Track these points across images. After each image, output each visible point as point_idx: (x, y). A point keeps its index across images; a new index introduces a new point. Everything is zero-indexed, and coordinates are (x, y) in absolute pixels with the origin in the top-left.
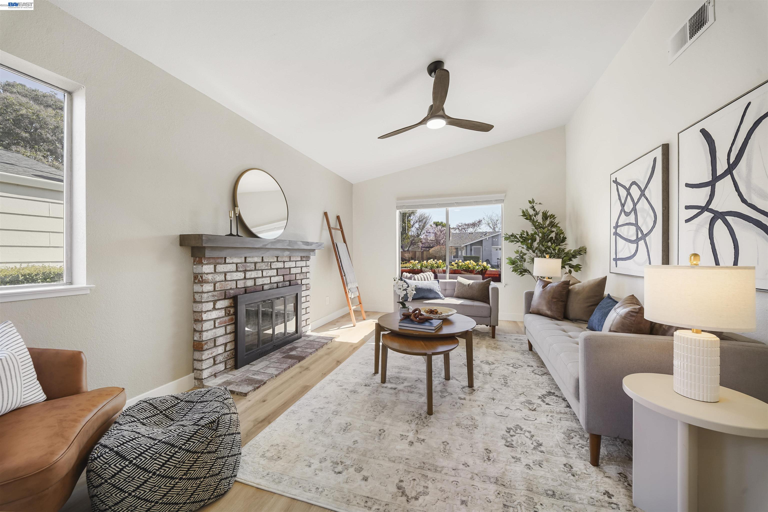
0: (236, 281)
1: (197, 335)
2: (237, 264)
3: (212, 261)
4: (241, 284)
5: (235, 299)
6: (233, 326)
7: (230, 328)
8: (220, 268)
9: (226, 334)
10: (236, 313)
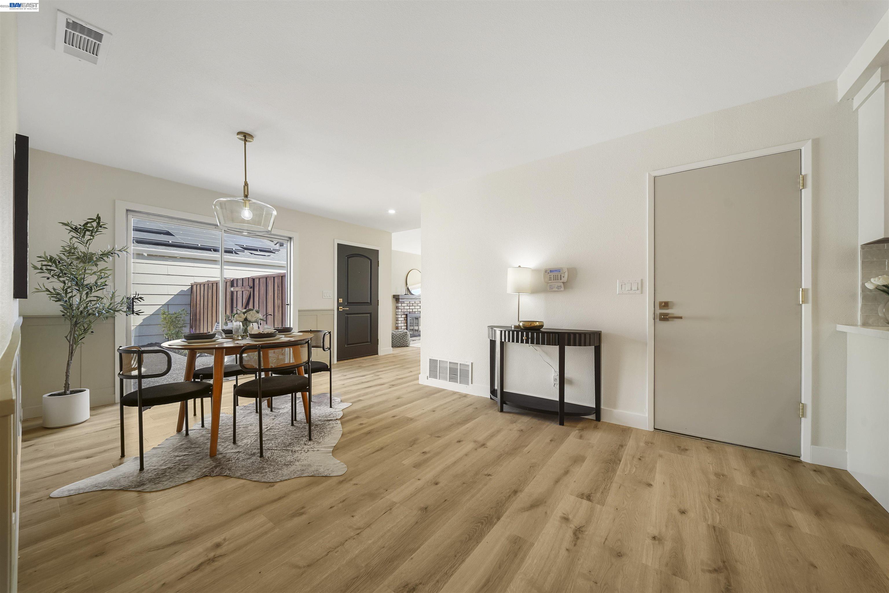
0: (407, 309)
1: (397, 324)
2: (407, 304)
3: (401, 302)
4: (408, 310)
5: (407, 315)
6: (406, 324)
7: (405, 324)
8: (403, 305)
9: (404, 326)
10: (407, 320)
